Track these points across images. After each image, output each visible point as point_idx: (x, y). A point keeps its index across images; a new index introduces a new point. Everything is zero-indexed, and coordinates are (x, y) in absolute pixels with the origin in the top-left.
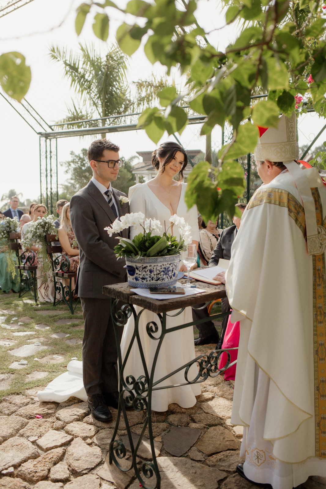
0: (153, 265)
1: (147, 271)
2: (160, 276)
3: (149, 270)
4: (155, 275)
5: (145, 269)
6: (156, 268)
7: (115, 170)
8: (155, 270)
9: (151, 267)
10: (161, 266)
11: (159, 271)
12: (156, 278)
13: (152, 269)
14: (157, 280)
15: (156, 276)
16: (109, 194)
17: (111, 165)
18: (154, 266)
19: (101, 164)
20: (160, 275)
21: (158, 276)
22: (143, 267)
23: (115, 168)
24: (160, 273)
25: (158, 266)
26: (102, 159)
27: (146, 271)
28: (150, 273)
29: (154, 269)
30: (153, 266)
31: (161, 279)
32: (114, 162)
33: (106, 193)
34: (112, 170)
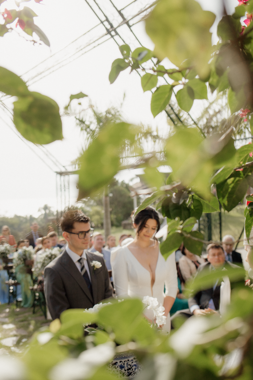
0: (123, 360)
1: (118, 367)
2: (131, 371)
3: (119, 367)
4: (125, 370)
5: (115, 365)
6: (127, 363)
7: (86, 240)
8: (126, 365)
9: (121, 362)
10: (132, 360)
11: (130, 366)
12: (127, 373)
13: (123, 364)
14: (129, 376)
15: (127, 371)
16: (81, 261)
17: (82, 236)
18: (125, 362)
19: (73, 235)
20: (131, 369)
21: (129, 371)
22: (113, 363)
23: (86, 239)
24: (131, 368)
25: (128, 360)
26: (73, 231)
27: (116, 367)
28: (120, 370)
29: (124, 364)
30: (123, 362)
31: (132, 373)
32: (85, 233)
33: (79, 261)
34: (83, 240)
